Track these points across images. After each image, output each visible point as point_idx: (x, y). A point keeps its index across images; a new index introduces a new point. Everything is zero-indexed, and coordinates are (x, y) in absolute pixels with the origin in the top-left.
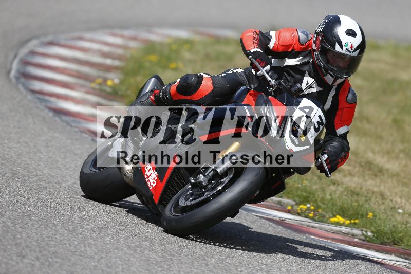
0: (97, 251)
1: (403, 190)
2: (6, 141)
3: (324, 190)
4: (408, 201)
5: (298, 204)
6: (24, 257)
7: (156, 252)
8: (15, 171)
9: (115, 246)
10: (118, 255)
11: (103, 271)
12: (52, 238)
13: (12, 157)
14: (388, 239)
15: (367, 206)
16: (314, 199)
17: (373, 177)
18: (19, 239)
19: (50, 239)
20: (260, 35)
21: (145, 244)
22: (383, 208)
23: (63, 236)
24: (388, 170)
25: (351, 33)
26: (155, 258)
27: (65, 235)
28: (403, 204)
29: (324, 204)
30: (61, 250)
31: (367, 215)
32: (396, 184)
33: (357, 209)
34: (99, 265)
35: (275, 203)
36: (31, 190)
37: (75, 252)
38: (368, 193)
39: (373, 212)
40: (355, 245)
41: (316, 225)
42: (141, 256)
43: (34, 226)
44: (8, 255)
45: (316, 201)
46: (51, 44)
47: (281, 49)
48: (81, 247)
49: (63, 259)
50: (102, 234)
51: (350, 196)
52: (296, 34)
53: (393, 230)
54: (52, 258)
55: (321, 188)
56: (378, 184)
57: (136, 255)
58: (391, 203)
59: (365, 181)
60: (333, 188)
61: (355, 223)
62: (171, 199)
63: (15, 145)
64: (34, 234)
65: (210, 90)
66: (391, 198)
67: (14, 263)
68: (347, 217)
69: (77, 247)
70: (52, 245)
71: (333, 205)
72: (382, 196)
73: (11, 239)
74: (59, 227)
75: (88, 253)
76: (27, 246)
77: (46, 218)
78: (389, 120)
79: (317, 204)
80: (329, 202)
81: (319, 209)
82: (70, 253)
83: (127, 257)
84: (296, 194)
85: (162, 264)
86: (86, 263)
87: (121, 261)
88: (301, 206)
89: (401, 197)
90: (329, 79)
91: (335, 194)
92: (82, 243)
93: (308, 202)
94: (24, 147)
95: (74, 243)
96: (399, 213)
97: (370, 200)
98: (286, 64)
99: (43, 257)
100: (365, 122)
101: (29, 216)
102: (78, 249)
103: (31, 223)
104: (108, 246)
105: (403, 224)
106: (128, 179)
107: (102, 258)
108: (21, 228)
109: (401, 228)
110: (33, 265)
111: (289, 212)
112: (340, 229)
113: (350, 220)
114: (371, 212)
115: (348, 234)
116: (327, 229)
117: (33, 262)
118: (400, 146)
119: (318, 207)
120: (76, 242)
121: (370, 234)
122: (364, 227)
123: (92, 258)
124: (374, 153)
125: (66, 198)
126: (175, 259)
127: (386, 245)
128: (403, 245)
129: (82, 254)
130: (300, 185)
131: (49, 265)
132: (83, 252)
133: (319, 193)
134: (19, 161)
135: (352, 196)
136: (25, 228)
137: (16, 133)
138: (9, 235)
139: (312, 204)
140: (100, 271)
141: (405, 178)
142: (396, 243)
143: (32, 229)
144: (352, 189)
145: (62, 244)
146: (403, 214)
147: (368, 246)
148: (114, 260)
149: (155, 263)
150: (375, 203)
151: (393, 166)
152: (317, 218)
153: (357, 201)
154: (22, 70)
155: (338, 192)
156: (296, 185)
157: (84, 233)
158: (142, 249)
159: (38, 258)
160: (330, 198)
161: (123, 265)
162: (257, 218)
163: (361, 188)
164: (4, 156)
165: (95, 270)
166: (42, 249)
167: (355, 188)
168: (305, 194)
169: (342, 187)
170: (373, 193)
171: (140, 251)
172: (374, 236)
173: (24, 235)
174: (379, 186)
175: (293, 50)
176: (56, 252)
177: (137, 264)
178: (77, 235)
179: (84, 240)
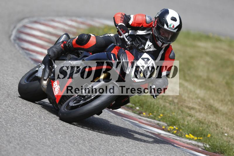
0: (52, 143)
1: (228, 123)
2: (6, 76)
3: (184, 119)
4: (231, 129)
5: (169, 126)
6: (10, 142)
7: (86, 146)
8: (9, 93)
9: (63, 140)
10: (64, 146)
11: (55, 154)
12: (27, 133)
13: (8, 85)
14: (218, 150)
15: (208, 130)
16: (178, 124)
17: (213, 114)
18: (8, 132)
19: (26, 133)
20: (125, 16)
21: (80, 141)
22: (216, 132)
23: (34, 132)
24: (221, 111)
25: (174, 19)
26: (85, 150)
27: (35, 132)
28: (228, 131)
29: (183, 127)
30: (32, 141)
31: (207, 135)
32: (225, 119)
33: (202, 131)
34: (53, 151)
35: (156, 124)
36: (17, 105)
37: (40, 142)
38: (209, 123)
39: (211, 134)
40: (199, 152)
41: (178, 139)
42: (77, 148)
43: (18, 126)
44: (2, 141)
45: (179, 125)
46: (36, 22)
47: (135, 25)
48: (43, 140)
49: (33, 146)
50: (56, 133)
51: (198, 124)
52: (144, 17)
53: (221, 145)
54: (26, 144)
55: (183, 118)
56: (215, 118)
57: (74, 147)
58: (221, 130)
59: (208, 116)
60: (189, 118)
61: (200, 139)
62: (66, 101)
63: (10, 78)
64: (17, 130)
65: (94, 43)
66: (222, 127)
67: (4, 145)
68: (196, 135)
69: (42, 140)
70: (27, 137)
71: (189, 128)
72: (217, 125)
73: (4, 132)
74: (32, 127)
75: (47, 143)
76: (13, 137)
77: (25, 122)
78: (224, 82)
79: (179, 126)
80: (186, 126)
81: (180, 129)
82: (37, 143)
83: (69, 148)
84: (168, 120)
85: (89, 153)
86: (46, 149)
87: (66, 149)
88: (170, 127)
89: (227, 127)
90: (159, 43)
91: (190, 122)
92: (44, 137)
93: (175, 125)
94: (16, 80)
95: (40, 137)
96: (225, 136)
97: (209, 127)
98: (138, 34)
99: (21, 144)
100: (210, 82)
101: (15, 119)
102: (42, 141)
103: (16, 123)
104: (59, 140)
105: (227, 142)
106: (44, 89)
107: (55, 147)
108: (10, 126)
109: (226, 144)
110: (15, 147)
111: (163, 130)
112: (191, 142)
113: (197, 137)
114: (209, 134)
115: (195, 145)
116: (184, 141)
117: (15, 146)
118: (229, 98)
119: (180, 128)
120: (41, 137)
121: (208, 146)
122: (205, 142)
123: (49, 146)
124: (214, 100)
125: (37, 111)
126: (97, 151)
127: (216, 153)
128: (226, 154)
129: (44, 144)
130: (171, 115)
131: (25, 149)
132: (45, 143)
133: (181, 120)
134: (12, 88)
135: (199, 123)
136: (13, 126)
137: (12, 71)
138: (3, 129)
139: (176, 126)
140: (53, 154)
141: (230, 116)
142: (222, 152)
143: (16, 127)
144: (200, 120)
145: (33, 137)
146: (228, 136)
147: (206, 153)
148: (62, 149)
149: (85, 152)
150: (212, 129)
151: (224, 109)
152: (178, 134)
153: (202, 127)
154: (18, 36)
155: (192, 121)
156: (169, 115)
157: (46, 132)
158: (78, 144)
159: (18, 144)
160: (187, 124)
161: (66, 152)
162: (145, 131)
163: (205, 120)
164: (4, 84)
165: (50, 153)
166: (21, 139)
167: (201, 119)
168: (173, 120)
169: (194, 118)
170: (212, 123)
171: (77, 145)
172: (210, 147)
173: (12, 130)
174: (215, 120)
175: (142, 26)
176: (29, 142)
177: (75, 152)
178: (42, 132)
179: (46, 136)
